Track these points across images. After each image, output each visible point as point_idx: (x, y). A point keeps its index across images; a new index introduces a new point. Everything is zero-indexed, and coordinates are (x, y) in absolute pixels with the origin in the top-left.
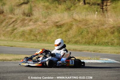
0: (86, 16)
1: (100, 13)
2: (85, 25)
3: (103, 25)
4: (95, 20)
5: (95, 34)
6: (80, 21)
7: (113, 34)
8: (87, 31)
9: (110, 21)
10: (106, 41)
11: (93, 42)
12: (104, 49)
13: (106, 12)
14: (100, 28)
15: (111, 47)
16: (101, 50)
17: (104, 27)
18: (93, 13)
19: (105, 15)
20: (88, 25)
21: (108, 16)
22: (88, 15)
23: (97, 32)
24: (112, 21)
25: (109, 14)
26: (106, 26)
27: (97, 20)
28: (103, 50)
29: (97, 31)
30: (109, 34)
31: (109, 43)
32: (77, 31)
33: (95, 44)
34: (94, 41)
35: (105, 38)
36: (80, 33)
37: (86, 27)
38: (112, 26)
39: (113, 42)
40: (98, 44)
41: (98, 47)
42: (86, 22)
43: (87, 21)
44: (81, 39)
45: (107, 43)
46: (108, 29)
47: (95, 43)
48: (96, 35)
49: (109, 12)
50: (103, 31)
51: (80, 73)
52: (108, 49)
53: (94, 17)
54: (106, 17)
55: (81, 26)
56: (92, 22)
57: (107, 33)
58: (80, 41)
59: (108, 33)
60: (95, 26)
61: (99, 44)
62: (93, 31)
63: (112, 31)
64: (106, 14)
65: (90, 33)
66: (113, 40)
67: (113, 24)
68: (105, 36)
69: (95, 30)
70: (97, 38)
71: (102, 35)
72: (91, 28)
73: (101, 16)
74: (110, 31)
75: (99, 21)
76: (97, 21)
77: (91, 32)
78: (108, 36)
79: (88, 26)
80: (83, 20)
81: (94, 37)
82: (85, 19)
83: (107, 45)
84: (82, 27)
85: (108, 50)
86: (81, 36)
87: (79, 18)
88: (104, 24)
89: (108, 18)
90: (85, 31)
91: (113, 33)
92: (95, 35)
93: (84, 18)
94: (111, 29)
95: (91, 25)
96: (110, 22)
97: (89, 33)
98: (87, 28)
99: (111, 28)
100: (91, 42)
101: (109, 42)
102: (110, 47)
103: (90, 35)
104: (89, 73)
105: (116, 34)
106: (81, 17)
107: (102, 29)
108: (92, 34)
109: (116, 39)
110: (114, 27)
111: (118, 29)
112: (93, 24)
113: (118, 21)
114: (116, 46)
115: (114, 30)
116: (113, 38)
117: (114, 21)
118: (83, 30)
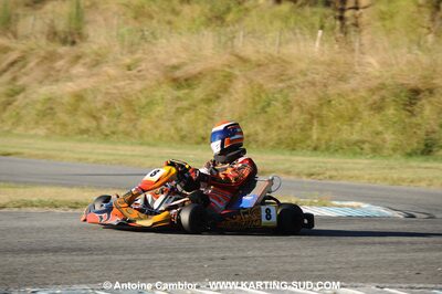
0: (280, 44)
1: (334, 34)
2: (280, 77)
3: (343, 79)
4: (314, 62)
5: (314, 112)
6: (259, 66)
7: (379, 112)
8: (286, 103)
9: (369, 63)
10: (355, 137)
11: (309, 142)
12: (345, 166)
13: (353, 33)
14: (332, 91)
15: (372, 161)
16: (336, 170)
17: (345, 87)
18: (308, 37)
19: (349, 43)
20: (290, 79)
21: (361, 45)
22: (288, 42)
23: (321, 105)
24: (375, 64)
25: (366, 37)
26: (353, 83)
27: (322, 59)
28: (342, 169)
29: (320, 99)
30: (366, 114)
31: (366, 146)
32: (250, 100)
33: (315, 149)
34: (309, 137)
35: (351, 125)
36: (258, 107)
37: (281, 85)
38: (375, 83)
39: (378, 140)
40: (324, 147)
41: (325, 160)
42: (281, 68)
43: (284, 63)
44: (265, 130)
45: (355, 143)
46: (363, 93)
47: (313, 145)
48: (319, 116)
49: (365, 32)
50: (343, 101)
51: (257, 253)
52: (361, 166)
53: (311, 48)
54: (353, 50)
55: (261, 82)
56: (302, 66)
57: (356, 109)
58: (261, 138)
59: (361, 107)
60: (313, 84)
61: (328, 149)
62: (307, 101)
63: (375, 103)
64: (353, 39)
65: (296, 108)
66: (377, 134)
67: (378, 74)
68: (351, 119)
69: (314, 98)
70: (322, 125)
71: (341, 117)
72: (298, 90)
73: (337, 46)
74: (370, 101)
75: (329, 65)
76: (322, 63)
77: (300, 105)
78: (360, 118)
79: (288, 83)
80: (272, 60)
81: (311, 123)
82: (279, 58)
83: (359, 150)
84: (269, 86)
85: (362, 169)
86: (262, 118)
87: (258, 52)
88: (349, 75)
89: (363, 53)
90: (276, 100)
91: (378, 108)
92: (314, 116)
93: (273, 50)
94: (373, 94)
95: (300, 79)
96: (369, 69)
97: (292, 108)
98: (286, 91)
99: (372, 91)
100: (301, 141)
101: (363, 142)
102: (366, 161)
103: (296, 114)
104: (292, 256)
105: (391, 111)
106: (262, 51)
107: (339, 94)
108: (302, 112)
109: (390, 132)
110: (382, 87)
111: (396, 95)
112: (306, 75)
113: (398, 64)
114: (390, 155)
115: (383, 99)
116: (380, 129)
117: (384, 64)
118: (270, 96)
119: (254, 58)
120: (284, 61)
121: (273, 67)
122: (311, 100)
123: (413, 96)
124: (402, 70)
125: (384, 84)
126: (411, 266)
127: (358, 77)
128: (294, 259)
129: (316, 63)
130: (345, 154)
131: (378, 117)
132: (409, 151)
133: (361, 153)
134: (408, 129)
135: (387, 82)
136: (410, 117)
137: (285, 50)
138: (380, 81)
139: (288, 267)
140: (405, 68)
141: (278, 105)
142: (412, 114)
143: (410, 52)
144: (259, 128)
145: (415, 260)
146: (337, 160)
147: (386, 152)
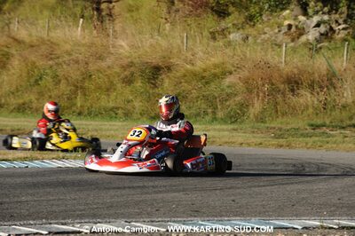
0: (49, 29)
1: (93, 22)
2: (49, 56)
3: (101, 58)
4: (78, 44)
5: (79, 85)
6: (32, 46)
7: (129, 85)
8: (55, 77)
9: (122, 46)
10: (111, 104)
11: (74, 109)
12: (103, 127)
13: (107, 22)
14: (92, 67)
15: (125, 123)
16: (96, 130)
17: (103, 64)
18: (71, 24)
19: (105, 29)
20: (58, 58)
21: (115, 31)
22: (56, 27)
23: (84, 79)
24: (127, 48)
25: (118, 26)
26: (109, 62)
27: (83, 42)
28: (101, 130)
29: (83, 74)
30: (119, 86)
31: (120, 112)
32: (24, 74)
33: (80, 114)
34: (75, 104)
35: (109, 95)
36: (32, 80)
37: (51, 62)
38: (126, 61)
39: (129, 107)
40: (86, 112)
41: (88, 123)
42: (51, 50)
43: (53, 44)
44: (38, 99)
45: (112, 109)
46: (117, 70)
47: (78, 111)
48: (81, 88)
49: (117, 21)
50: (101, 75)
51: (30, 198)
52: (115, 128)
53: (75, 34)
54: (108, 35)
55: (33, 59)
56: (68, 47)
57: (112, 82)
58: (34, 105)
59: (116, 80)
60: (77, 62)
61: (89, 114)
62: (72, 75)
63: (126, 77)
64: (108, 27)
65: (63, 81)
66: (129, 102)
67: (127, 54)
68: (108, 90)
69: (78, 73)
70: (85, 95)
71: (100, 88)
72: (65, 66)
73: (95, 32)
74: (122, 76)
75: (90, 47)
76: (84, 45)
77: (66, 79)
78: (115, 89)
79: (56, 61)
80: (43, 41)
81: (75, 93)
82: (49, 40)
83: (114, 115)
84: (40, 63)
85: (117, 130)
86: (35, 89)
87: (30, 35)
88: (105, 55)
89: (116, 38)
90: (47, 75)
91: (128, 81)
92: (78, 88)
93: (44, 34)
94: (125, 70)
95: (66, 58)
96: (121, 51)
97: (60, 81)
98: (55, 67)
99: (124, 68)
100: (68, 108)
101: (118, 108)
102: (120, 124)
103: (63, 86)
104: (59, 199)
105: (138, 84)
106: (34, 34)
107: (98, 70)
108: (68, 84)
109: (138, 100)
110: (131, 64)
111: (143, 72)
112: (70, 55)
113: (143, 46)
114: (139, 119)
115: (132, 74)
116: (131, 98)
117: (132, 46)
118: (42, 71)
119: (27, 40)
120: (52, 43)
121: (43, 47)
122: (75, 74)
123: (155, 73)
124: (146, 52)
125: (132, 62)
126: (153, 204)
127: (112, 57)
128: (60, 202)
129: (79, 46)
130: (103, 118)
131: (129, 88)
132: (153, 115)
133: (116, 116)
134: (153, 98)
135: (135, 61)
136: (153, 88)
137: (52, 34)
138: (129, 60)
139: (54, 208)
140: (148, 50)
141: (49, 78)
142: (155, 86)
143: (152, 37)
144: (33, 97)
145: (155, 200)
146: (97, 123)
147: (135, 116)
